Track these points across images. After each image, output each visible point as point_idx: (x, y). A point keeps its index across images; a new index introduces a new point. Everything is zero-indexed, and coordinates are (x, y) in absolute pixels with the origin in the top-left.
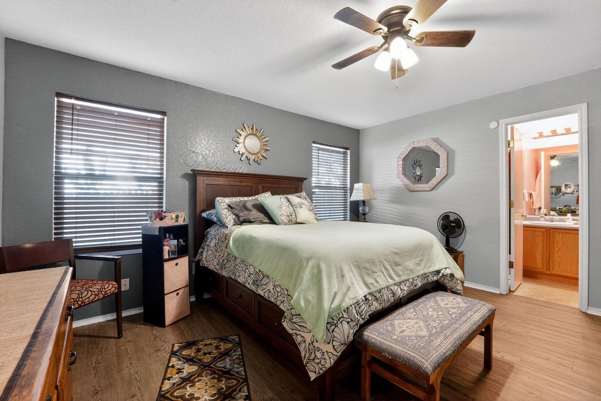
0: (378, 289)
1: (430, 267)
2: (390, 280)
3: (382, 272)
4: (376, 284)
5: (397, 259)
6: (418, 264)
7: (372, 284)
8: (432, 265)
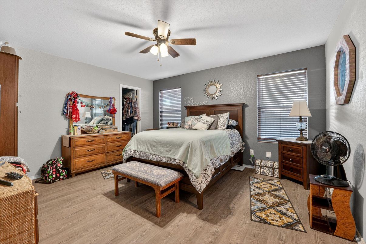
0: (140, 151)
1: (174, 156)
2: (147, 150)
3: (145, 146)
4: (140, 149)
5: (155, 144)
6: (167, 151)
7: (139, 148)
8: (176, 155)
